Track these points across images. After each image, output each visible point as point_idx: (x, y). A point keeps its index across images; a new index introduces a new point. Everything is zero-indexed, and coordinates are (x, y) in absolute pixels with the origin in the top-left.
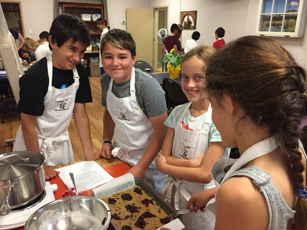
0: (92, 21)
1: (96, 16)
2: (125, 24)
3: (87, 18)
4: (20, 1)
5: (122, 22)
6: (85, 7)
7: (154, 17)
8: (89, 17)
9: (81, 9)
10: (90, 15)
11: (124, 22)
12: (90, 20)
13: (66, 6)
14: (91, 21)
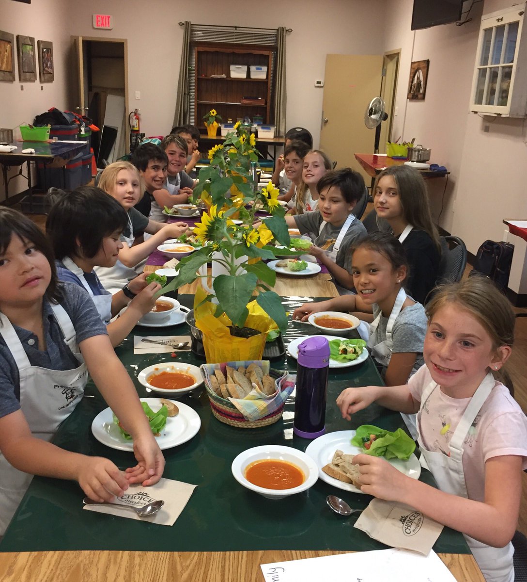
0: (249, 80)
1: (257, 69)
2: (322, 87)
3: (238, 72)
4: (126, 40)
5: (316, 83)
6: (237, 51)
7: (384, 74)
8: (243, 71)
9: (228, 54)
10: (245, 68)
11: (319, 83)
12: (243, 76)
13: (201, 49)
14: (246, 80)
